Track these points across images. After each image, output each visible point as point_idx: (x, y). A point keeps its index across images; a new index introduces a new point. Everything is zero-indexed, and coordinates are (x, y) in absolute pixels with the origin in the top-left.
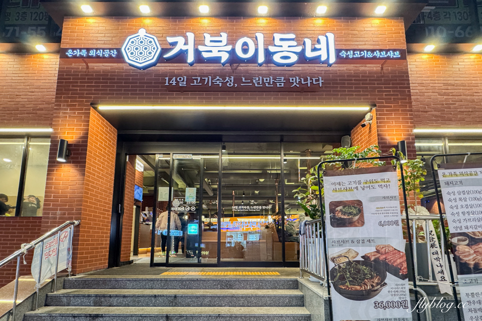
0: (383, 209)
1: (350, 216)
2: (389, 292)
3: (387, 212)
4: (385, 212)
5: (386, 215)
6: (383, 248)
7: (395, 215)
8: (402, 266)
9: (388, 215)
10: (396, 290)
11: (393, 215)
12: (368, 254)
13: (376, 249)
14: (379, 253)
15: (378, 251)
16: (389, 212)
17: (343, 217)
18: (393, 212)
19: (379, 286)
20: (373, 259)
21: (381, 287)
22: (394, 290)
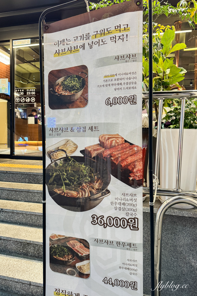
0: (113, 78)
1: (72, 92)
2: (112, 203)
3: (120, 82)
4: (117, 82)
5: (117, 87)
6: (109, 138)
7: (132, 86)
8: (135, 167)
9: (120, 86)
10: (123, 202)
11: (129, 86)
12: (89, 147)
13: (100, 140)
14: (103, 148)
15: (102, 144)
16: (122, 82)
17: (63, 93)
18: (129, 81)
19: (100, 195)
20: (94, 154)
21: (102, 195)
22: (119, 201)
